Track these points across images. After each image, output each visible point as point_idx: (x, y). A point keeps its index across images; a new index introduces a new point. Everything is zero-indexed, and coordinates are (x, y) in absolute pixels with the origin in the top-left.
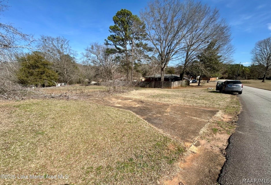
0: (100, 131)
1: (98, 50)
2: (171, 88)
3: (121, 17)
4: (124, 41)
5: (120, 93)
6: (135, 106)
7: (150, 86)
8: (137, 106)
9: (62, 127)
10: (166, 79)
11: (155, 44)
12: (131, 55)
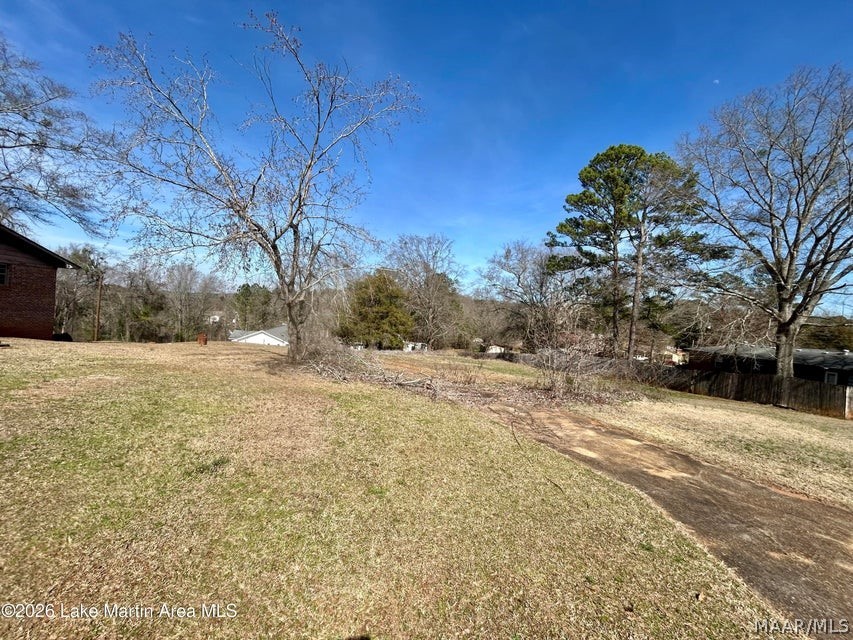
2: (842, 417)
3: (606, 168)
4: (609, 234)
5: (589, 404)
6: (661, 474)
7: (714, 386)
8: (667, 474)
11: (743, 233)
12: (633, 275)
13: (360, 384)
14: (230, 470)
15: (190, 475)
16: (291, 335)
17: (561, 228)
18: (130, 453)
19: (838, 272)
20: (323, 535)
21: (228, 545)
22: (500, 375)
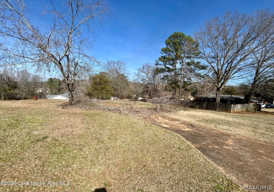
0: (148, 152)
1: (148, 70)
2: (230, 112)
3: (173, 40)
4: (174, 61)
5: (167, 112)
6: (185, 130)
7: (201, 106)
8: (186, 130)
9: (116, 139)
10: (223, 101)
11: (210, 62)
12: (180, 74)
13: (96, 110)
14: (49, 140)
15: (33, 142)
16: (69, 95)
17: (160, 59)
18: (8, 137)
19: (232, 73)
20: (84, 156)
21: (50, 162)
22: (141, 106)
